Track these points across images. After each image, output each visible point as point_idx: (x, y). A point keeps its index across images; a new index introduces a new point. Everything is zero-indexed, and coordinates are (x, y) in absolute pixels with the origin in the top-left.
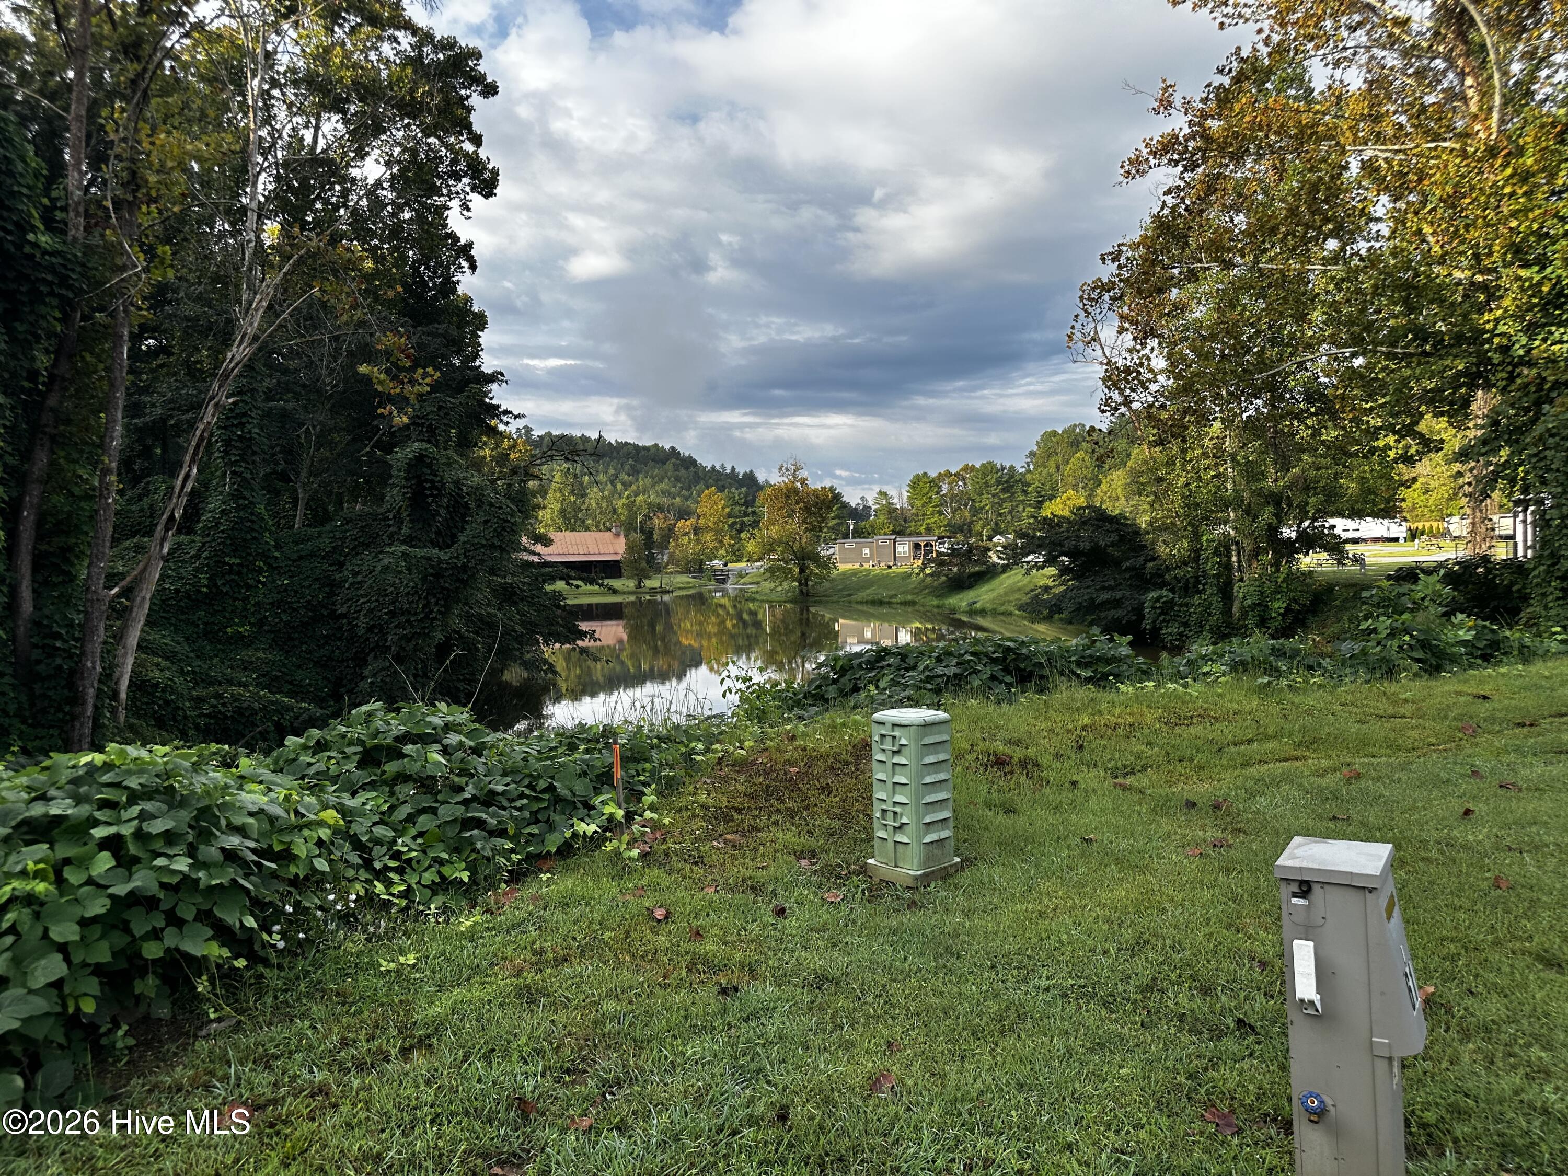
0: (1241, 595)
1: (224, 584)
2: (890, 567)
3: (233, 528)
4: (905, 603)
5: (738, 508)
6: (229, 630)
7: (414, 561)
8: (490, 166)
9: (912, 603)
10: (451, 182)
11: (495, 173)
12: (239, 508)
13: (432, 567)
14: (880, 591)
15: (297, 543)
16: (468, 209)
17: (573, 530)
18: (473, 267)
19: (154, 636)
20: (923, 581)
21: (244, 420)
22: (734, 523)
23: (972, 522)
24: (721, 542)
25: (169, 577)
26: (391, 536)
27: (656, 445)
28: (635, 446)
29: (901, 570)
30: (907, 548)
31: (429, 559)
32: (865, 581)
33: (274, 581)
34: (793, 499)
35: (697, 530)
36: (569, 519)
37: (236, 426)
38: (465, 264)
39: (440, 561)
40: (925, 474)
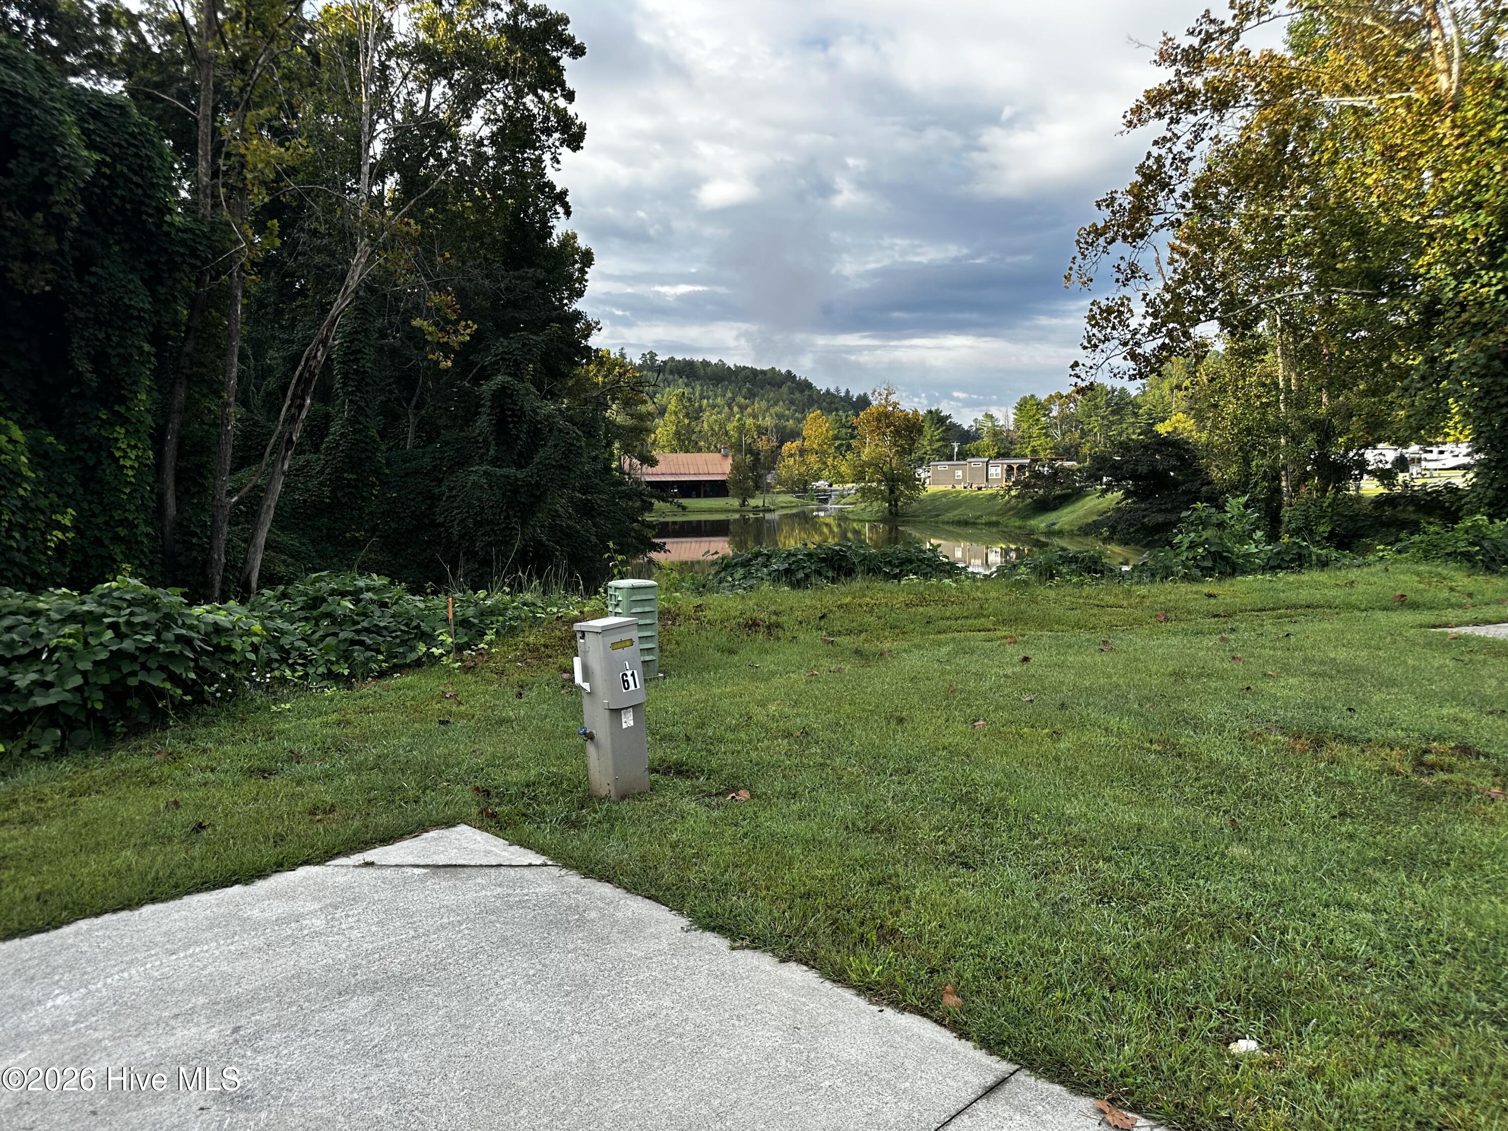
0: (1287, 519)
1: (343, 496)
2: (980, 489)
3: (350, 449)
4: (989, 524)
5: (844, 431)
6: (348, 535)
7: (494, 479)
8: (578, 122)
9: (996, 524)
10: (544, 138)
11: (583, 128)
12: (354, 432)
13: (509, 484)
14: (967, 512)
15: (405, 462)
16: (558, 162)
17: (687, 451)
18: (568, 213)
19: (283, 538)
20: (1008, 502)
21: (359, 356)
22: (841, 445)
23: (1079, 445)
24: (825, 463)
25: (298, 489)
26: (481, 457)
27: (773, 369)
28: (754, 372)
29: (990, 491)
30: (999, 470)
31: (508, 477)
32: (955, 502)
33: (384, 494)
34: (883, 423)
35: (802, 452)
36: (683, 441)
37: (353, 361)
38: (560, 209)
39: (517, 479)
40: (1033, 396)
